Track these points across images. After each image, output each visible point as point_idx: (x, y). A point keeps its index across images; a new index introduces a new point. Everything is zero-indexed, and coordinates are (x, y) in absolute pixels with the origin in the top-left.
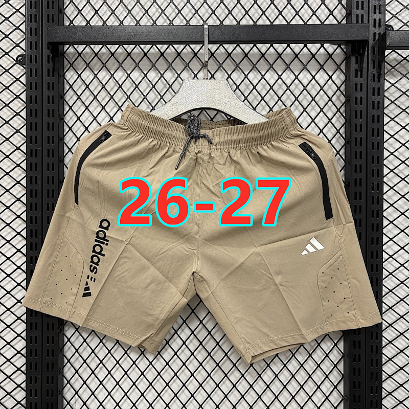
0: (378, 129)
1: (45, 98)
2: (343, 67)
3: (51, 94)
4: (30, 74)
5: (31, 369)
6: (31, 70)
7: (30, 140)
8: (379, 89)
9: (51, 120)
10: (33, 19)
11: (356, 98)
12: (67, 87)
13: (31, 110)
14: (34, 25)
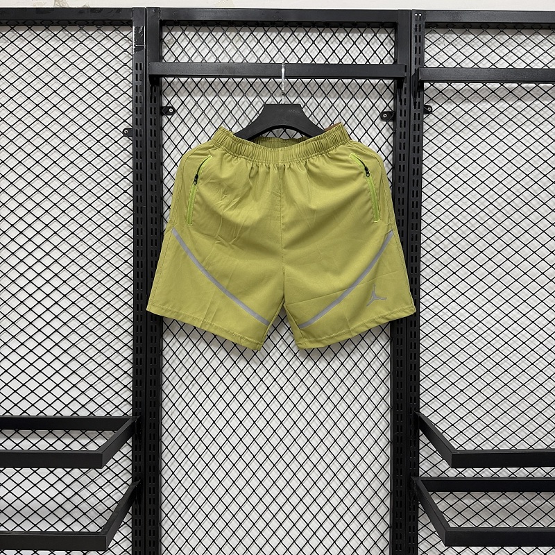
0: (417, 192)
1: (149, 165)
2: (391, 140)
3: (153, 161)
4: (136, 144)
5: (137, 385)
6: (137, 141)
7: (136, 199)
8: (418, 158)
9: (154, 183)
10: (139, 101)
11: (400, 166)
12: (165, 156)
13: (137, 175)
14: (139, 106)
